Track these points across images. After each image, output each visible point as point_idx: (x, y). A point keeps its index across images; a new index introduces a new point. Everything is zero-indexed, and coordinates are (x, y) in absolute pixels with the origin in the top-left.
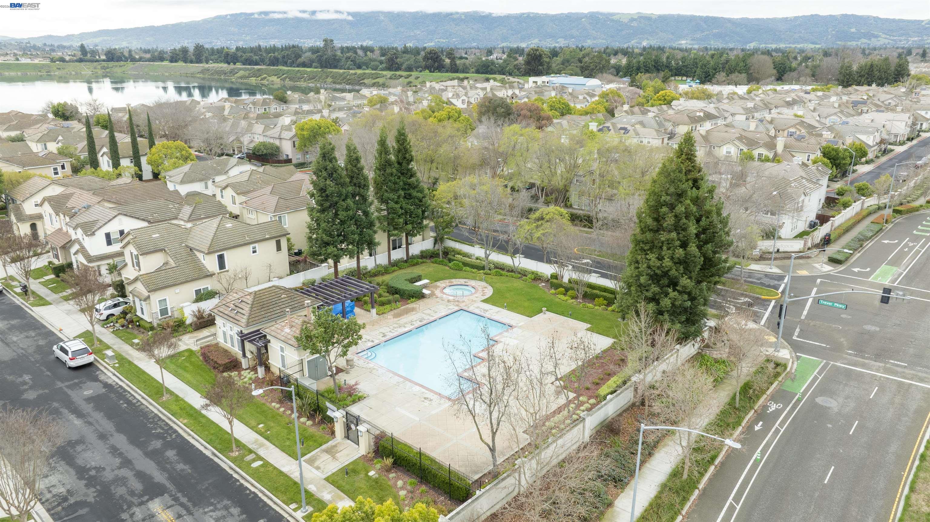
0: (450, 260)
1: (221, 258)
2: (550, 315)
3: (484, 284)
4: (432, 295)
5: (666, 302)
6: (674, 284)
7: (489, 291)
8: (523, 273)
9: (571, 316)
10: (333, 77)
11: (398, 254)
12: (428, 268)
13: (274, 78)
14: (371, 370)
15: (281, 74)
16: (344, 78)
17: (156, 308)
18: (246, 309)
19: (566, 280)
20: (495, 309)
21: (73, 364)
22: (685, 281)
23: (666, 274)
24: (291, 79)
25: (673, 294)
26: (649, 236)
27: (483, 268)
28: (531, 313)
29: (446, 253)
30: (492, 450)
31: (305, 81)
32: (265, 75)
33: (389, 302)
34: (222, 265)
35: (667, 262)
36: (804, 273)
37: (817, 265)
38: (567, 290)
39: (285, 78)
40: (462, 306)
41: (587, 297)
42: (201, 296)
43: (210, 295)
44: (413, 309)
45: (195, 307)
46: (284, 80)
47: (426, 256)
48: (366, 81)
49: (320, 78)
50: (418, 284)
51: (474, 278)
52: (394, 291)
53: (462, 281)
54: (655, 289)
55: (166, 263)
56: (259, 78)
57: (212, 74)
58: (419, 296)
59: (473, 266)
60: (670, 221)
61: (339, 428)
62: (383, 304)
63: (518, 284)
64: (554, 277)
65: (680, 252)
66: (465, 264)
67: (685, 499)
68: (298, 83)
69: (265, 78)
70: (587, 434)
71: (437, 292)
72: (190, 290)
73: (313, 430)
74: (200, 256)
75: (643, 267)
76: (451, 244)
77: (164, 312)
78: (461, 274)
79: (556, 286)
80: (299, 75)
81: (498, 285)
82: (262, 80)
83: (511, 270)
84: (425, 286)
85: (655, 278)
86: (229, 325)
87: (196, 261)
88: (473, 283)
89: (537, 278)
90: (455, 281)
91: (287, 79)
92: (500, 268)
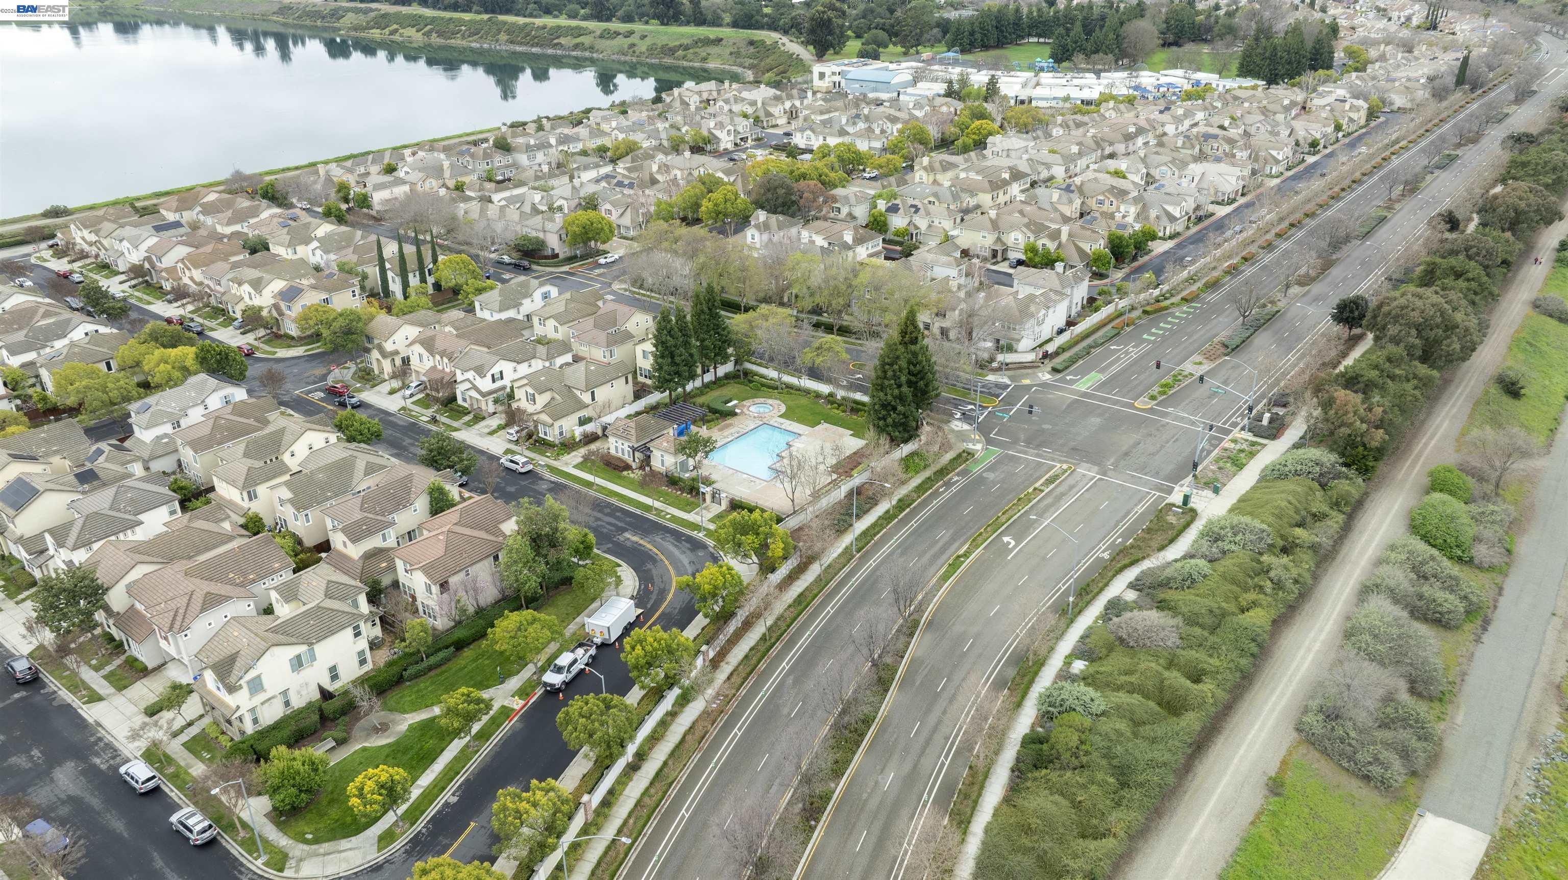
0: (751, 382)
1: (593, 393)
2: (826, 425)
3: (778, 402)
4: (742, 412)
5: (889, 420)
6: (894, 409)
7: (783, 409)
8: (807, 392)
9: (840, 426)
10: (508, 32)
11: (709, 377)
12: (732, 389)
13: (410, 32)
14: (714, 466)
15: (422, 25)
16: (528, 35)
17: (557, 432)
18: (633, 432)
19: (839, 397)
20: (788, 422)
21: (523, 470)
22: (900, 408)
23: (889, 404)
24: (440, 34)
25: (893, 415)
26: (879, 382)
27: (777, 388)
28: (814, 424)
29: (746, 373)
30: (793, 501)
31: (463, 37)
32: (395, 26)
33: (712, 420)
34: (593, 399)
35: (889, 398)
36: (1027, 382)
37: (1040, 375)
38: (839, 405)
39: (430, 31)
40: (765, 420)
41: (854, 411)
42: (583, 422)
43: (589, 420)
44: (731, 425)
45: (581, 429)
46: (428, 34)
47: (727, 376)
48: (562, 41)
49: (487, 33)
50: (730, 405)
51: (770, 398)
52: (714, 411)
53: (762, 400)
54: (884, 412)
55: (553, 399)
56: (387, 31)
57: (300, 17)
58: (732, 414)
59: (769, 387)
60: (890, 373)
61: (708, 498)
62: (709, 421)
63: (804, 401)
64: (831, 395)
65: (896, 392)
66: (763, 385)
67: (889, 523)
68: (453, 41)
69: (396, 31)
70: (843, 495)
71: (745, 410)
72: (574, 418)
73: (692, 499)
74: (578, 393)
75: (876, 400)
76: (748, 366)
77: (561, 433)
78: (760, 393)
79: (832, 403)
80: (452, 26)
81: (790, 403)
82: (391, 33)
83: (799, 389)
84: (735, 406)
85: (884, 406)
86: (620, 442)
87: (575, 396)
88: (770, 401)
89: (818, 395)
90: (757, 400)
91: (434, 35)
92: (789, 387)
